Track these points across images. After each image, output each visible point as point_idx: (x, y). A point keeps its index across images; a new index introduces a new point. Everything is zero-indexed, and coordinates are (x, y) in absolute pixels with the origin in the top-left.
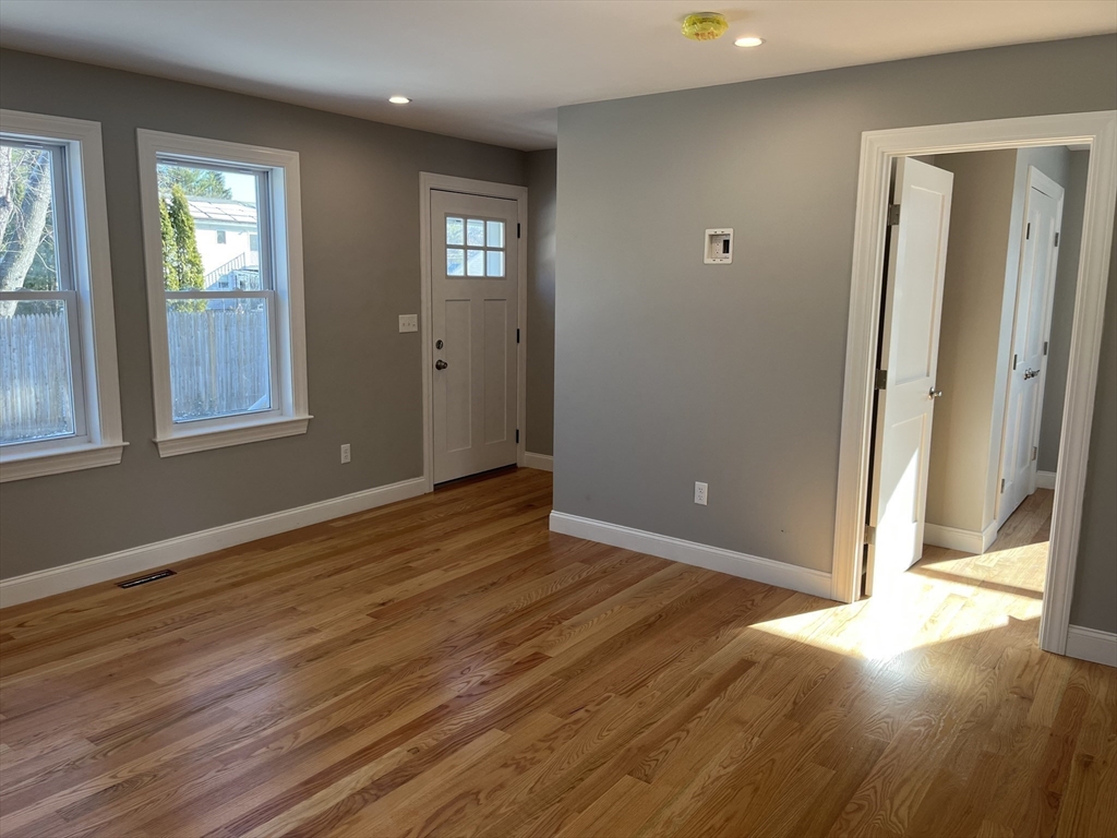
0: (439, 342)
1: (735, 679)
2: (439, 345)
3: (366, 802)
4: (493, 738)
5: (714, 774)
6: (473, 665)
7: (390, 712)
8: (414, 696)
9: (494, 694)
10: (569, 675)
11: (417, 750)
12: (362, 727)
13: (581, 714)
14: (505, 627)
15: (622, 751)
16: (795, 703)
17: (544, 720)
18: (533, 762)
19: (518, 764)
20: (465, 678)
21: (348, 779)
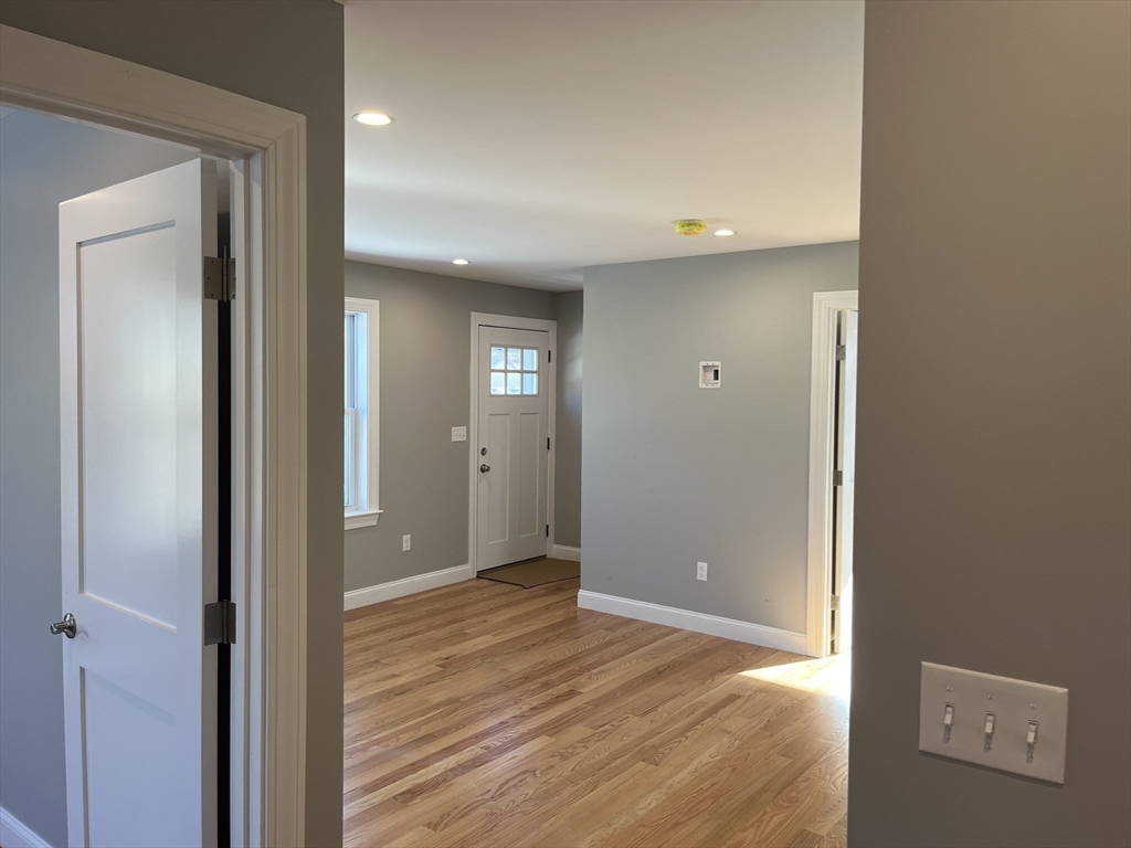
0: (484, 449)
1: (725, 706)
2: (484, 452)
3: (456, 776)
4: (543, 741)
5: (705, 761)
6: (523, 698)
7: (464, 726)
8: (482, 716)
9: (541, 715)
10: (596, 704)
11: (487, 748)
12: (445, 734)
13: (607, 727)
14: (546, 673)
15: (638, 748)
16: (769, 721)
17: (579, 731)
18: (573, 754)
19: (562, 756)
20: (519, 705)
21: (440, 763)
